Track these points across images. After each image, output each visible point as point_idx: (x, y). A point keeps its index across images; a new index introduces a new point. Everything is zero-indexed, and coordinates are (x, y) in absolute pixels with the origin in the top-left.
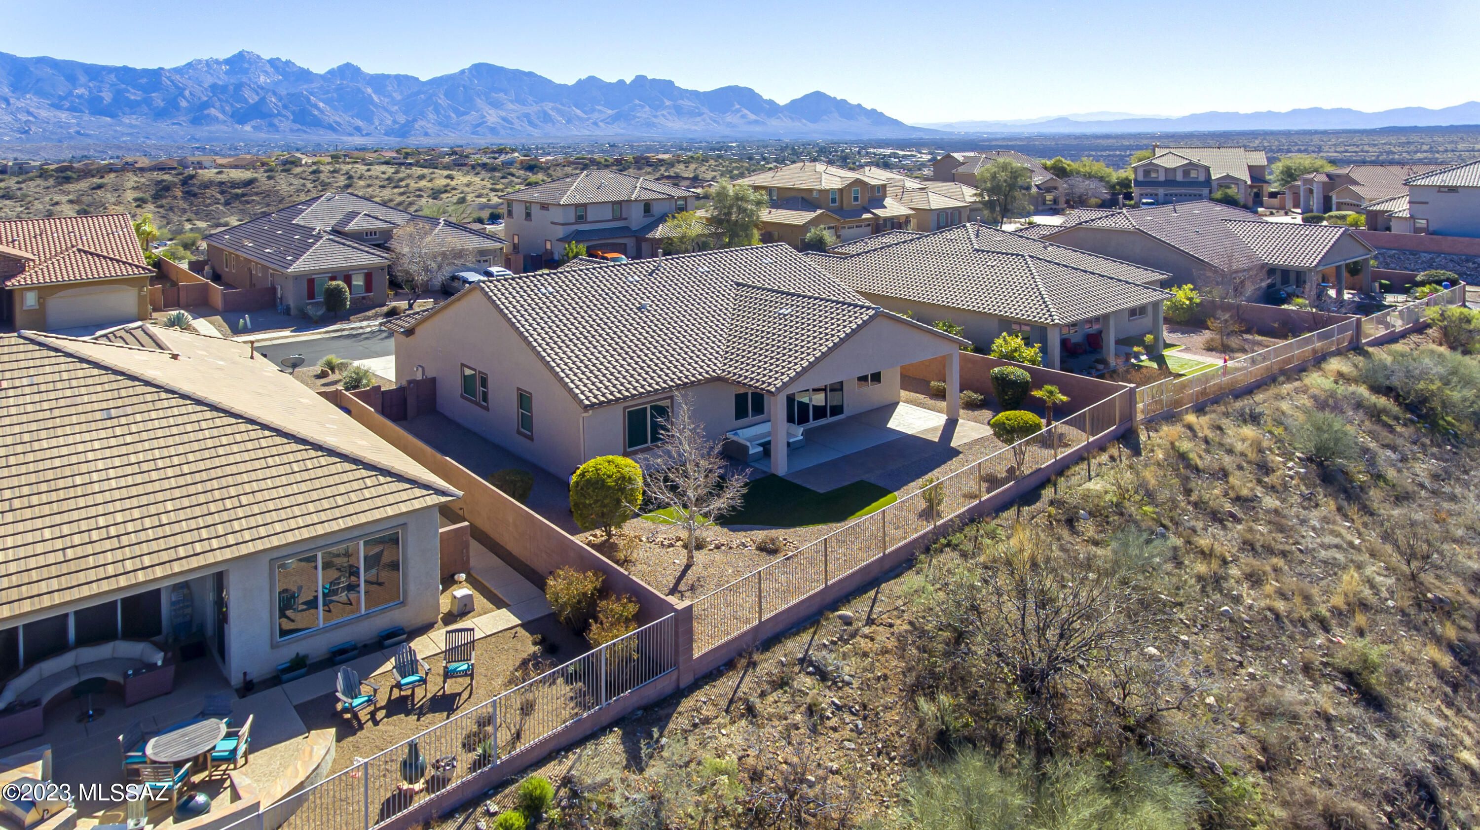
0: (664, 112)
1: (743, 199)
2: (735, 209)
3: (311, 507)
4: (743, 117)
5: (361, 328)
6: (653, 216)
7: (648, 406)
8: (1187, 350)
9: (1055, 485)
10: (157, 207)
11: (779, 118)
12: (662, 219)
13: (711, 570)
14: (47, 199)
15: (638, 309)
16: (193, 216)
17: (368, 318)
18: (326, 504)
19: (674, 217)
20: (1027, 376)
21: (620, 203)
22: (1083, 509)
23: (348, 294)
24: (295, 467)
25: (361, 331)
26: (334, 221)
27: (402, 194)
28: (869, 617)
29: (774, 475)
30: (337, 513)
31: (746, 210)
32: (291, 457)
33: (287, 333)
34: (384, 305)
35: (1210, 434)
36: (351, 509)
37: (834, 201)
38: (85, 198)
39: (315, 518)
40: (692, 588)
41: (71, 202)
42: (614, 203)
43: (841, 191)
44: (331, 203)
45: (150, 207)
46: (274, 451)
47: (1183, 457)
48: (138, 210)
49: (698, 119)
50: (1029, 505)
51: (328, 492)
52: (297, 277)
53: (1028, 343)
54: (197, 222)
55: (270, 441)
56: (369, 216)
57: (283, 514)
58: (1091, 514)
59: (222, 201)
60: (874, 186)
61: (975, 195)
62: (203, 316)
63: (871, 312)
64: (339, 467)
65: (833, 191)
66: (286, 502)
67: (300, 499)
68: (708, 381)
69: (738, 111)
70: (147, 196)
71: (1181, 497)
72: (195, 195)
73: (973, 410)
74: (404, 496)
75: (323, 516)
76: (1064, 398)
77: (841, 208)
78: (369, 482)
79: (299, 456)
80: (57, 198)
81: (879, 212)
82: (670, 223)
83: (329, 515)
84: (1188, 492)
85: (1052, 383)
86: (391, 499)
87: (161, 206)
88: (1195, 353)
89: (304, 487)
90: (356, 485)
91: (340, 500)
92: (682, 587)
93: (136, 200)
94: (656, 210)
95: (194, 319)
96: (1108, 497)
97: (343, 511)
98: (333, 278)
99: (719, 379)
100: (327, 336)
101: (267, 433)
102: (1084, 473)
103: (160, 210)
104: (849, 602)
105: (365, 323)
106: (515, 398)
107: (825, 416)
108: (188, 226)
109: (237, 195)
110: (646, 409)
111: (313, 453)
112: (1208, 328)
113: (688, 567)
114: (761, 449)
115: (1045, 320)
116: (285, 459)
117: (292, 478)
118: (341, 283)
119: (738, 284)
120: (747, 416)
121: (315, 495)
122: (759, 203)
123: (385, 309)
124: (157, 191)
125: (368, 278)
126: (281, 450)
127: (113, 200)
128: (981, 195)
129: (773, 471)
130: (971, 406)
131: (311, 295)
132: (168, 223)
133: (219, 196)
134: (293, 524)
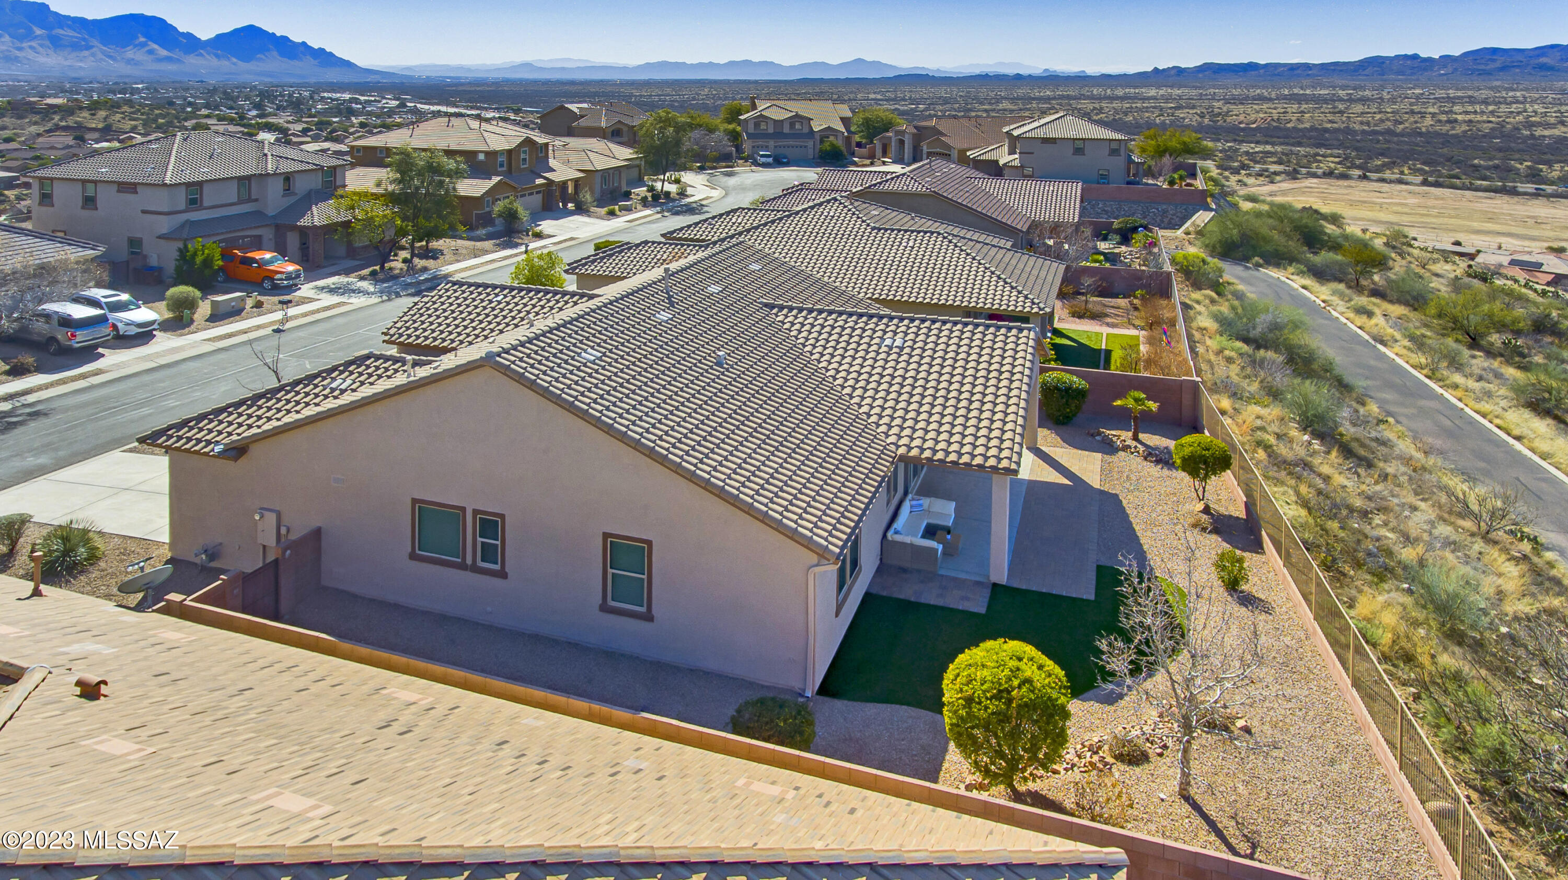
0: (33, 44)
4: (151, 52)
6: (297, 195)
11: (201, 55)
12: (308, 198)
20: (1085, 382)
21: (248, 178)
37: (502, 164)
42: (240, 179)
43: (509, 152)
49: (86, 53)
60: (540, 145)
65: (502, 152)
69: (143, 45)
76: (1151, 404)
77: (510, 172)
81: (551, 176)
82: (325, 205)
88: (1074, 323)
92: (1241, 847)
99: (900, 459)
106: (595, 551)
113: (1191, 801)
115: (1030, 309)
119: (768, 306)
129: (995, 578)
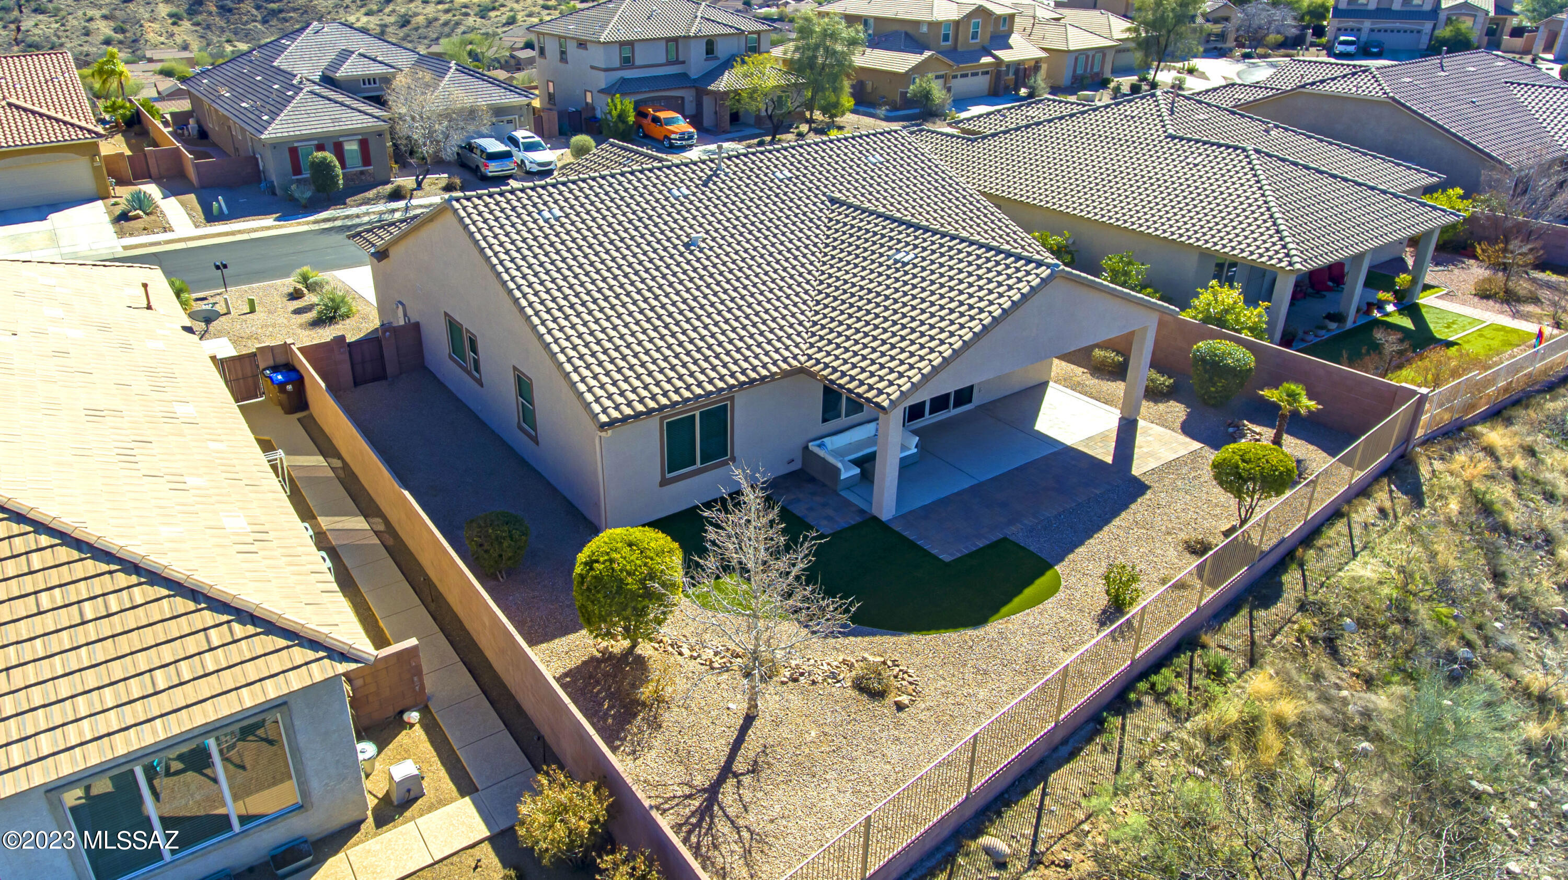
1: (834, 36)
2: (821, 51)
3: (109, 697)
5: (358, 216)
6: (717, 58)
7: (697, 413)
8: (1449, 295)
9: (1301, 565)
10: (194, 25)
12: (727, 64)
13: (784, 732)
14: (80, 13)
15: (686, 245)
16: (233, 37)
17: (367, 202)
18: (136, 688)
19: (743, 62)
20: (1250, 360)
21: (675, 40)
22: (1349, 616)
23: (339, 171)
24: (89, 610)
25: (357, 221)
26: (324, 63)
27: (447, 11)
28: (1033, 853)
29: (875, 519)
30: (155, 706)
31: (835, 52)
32: (83, 590)
33: (269, 221)
34: (387, 182)
35: (1520, 462)
36: (179, 697)
37: (946, 38)
38: (118, 13)
39: (113, 721)
40: (754, 769)
41: (105, 17)
42: (668, 40)
43: (957, 23)
44: (319, 37)
45: (186, 24)
46: (54, 577)
47: (1486, 509)
48: (176, 29)
50: (1266, 607)
51: (142, 661)
52: (276, 145)
53: (1251, 300)
54: (237, 43)
55: (48, 558)
56: (365, 57)
57: (57, 715)
58: (1362, 624)
59: (259, 18)
60: (999, 16)
61: (1129, 30)
62: (175, 193)
63: (1045, 272)
64: (166, 608)
65: (948, 23)
66: (64, 688)
67: (91, 679)
68: (785, 374)
70: (181, 11)
71: (1487, 585)
72: (230, 10)
73: (1156, 402)
74: (275, 663)
75: (130, 715)
76: (1312, 404)
77: (955, 48)
78: (216, 637)
79: (97, 587)
80: (90, 13)
81: (1002, 54)
82: (739, 70)
83: (139, 711)
84: (1498, 577)
85: (1297, 381)
86: (252, 671)
87: (198, 24)
88: (1464, 303)
89: (100, 652)
90: (193, 645)
91: (162, 679)
92: (740, 765)
93: (171, 15)
94: (722, 50)
95: (165, 197)
96: (1385, 591)
97: (164, 702)
98: (320, 148)
99: (802, 371)
100: (316, 227)
101: (44, 540)
102: (1344, 542)
103: (198, 28)
104: (999, 815)
105: (364, 208)
106: (511, 380)
107: (946, 407)
108: (229, 48)
109: (273, 10)
110: (694, 416)
111: (122, 579)
112: (1475, 257)
113: (749, 720)
114: (857, 471)
115: (1278, 261)
116: (72, 593)
117: (80, 635)
118: (329, 156)
119: (833, 201)
120: (839, 416)
121: (117, 670)
122: (853, 42)
123: (389, 188)
124: (191, 5)
125: (364, 144)
126: (65, 574)
127: (147, 16)
128: (1136, 30)
129: (875, 512)
130: (1154, 394)
131: (297, 170)
132: (208, 45)
133: (255, 12)
134: (73, 735)
